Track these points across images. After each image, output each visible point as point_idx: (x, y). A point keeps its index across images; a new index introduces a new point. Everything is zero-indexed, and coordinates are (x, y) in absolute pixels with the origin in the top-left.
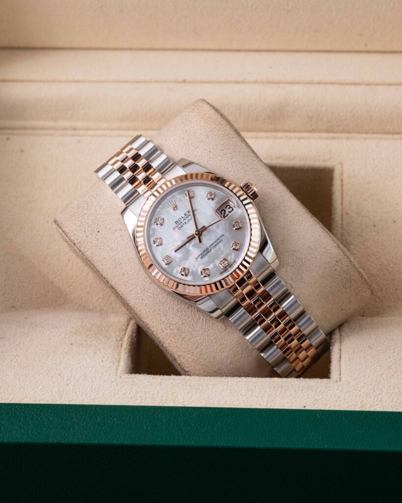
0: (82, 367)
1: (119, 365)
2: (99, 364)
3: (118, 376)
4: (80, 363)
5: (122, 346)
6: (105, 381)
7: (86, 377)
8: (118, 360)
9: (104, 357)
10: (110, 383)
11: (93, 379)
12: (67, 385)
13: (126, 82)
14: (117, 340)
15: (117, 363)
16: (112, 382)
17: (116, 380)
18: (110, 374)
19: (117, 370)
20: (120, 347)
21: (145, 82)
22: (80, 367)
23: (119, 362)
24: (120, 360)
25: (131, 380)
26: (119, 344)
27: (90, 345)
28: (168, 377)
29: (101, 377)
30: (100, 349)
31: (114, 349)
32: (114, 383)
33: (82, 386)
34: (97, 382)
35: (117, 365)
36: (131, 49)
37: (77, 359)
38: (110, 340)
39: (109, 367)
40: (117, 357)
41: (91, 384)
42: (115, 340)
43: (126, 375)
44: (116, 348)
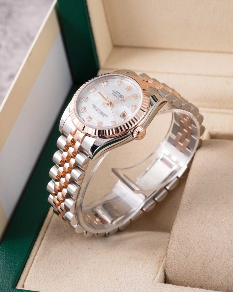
0: (132, 275)
1: (156, 275)
2: (144, 274)
3: (154, 284)
4: (132, 272)
5: (162, 261)
6: (144, 287)
7: (133, 282)
8: (157, 272)
9: (148, 269)
10: (147, 288)
11: (137, 285)
12: (120, 287)
13: (200, 75)
14: (160, 257)
15: (155, 274)
16: (149, 288)
17: (151, 287)
18: (148, 282)
19: (154, 279)
20: (160, 262)
21: (212, 76)
22: (131, 275)
23: (157, 274)
24: (158, 272)
25: (161, 288)
26: (161, 260)
27: (142, 259)
28: (185, 287)
29: (142, 283)
30: (147, 263)
31: (156, 263)
32: (149, 289)
33: (129, 289)
34: (139, 287)
35: (155, 276)
36: (209, 52)
37: (131, 269)
38: (156, 256)
39: (149, 277)
40: (157, 270)
41: (135, 288)
42: (159, 257)
43: (159, 283)
44: (158, 263)
